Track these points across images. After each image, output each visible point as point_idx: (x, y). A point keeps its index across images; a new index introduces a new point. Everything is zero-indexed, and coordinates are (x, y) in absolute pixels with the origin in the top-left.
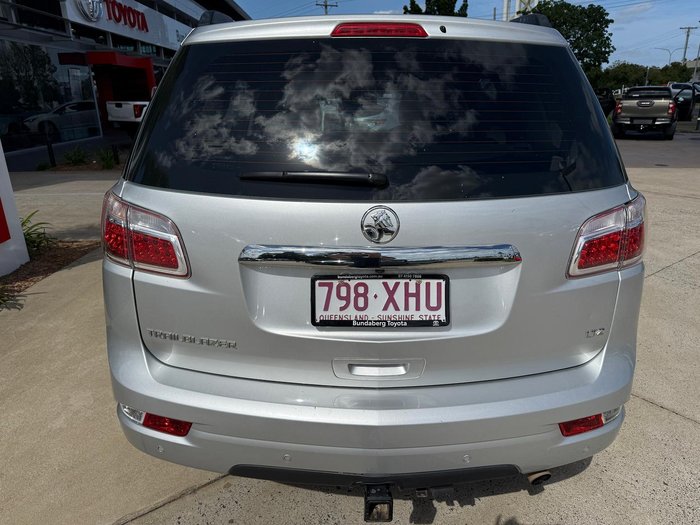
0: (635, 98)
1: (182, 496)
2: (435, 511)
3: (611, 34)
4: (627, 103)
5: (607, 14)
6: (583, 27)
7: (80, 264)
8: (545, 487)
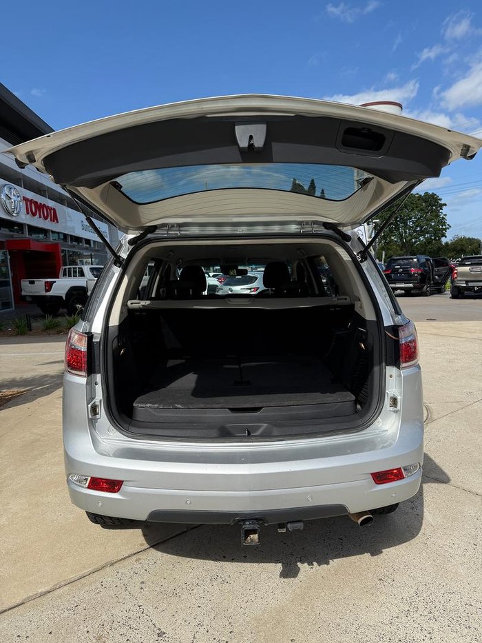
0: (468, 265)
1: (103, 567)
2: (299, 569)
3: (445, 215)
4: (460, 269)
5: (441, 199)
6: (422, 210)
7: (6, 408)
8: (383, 550)
